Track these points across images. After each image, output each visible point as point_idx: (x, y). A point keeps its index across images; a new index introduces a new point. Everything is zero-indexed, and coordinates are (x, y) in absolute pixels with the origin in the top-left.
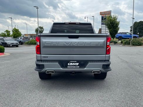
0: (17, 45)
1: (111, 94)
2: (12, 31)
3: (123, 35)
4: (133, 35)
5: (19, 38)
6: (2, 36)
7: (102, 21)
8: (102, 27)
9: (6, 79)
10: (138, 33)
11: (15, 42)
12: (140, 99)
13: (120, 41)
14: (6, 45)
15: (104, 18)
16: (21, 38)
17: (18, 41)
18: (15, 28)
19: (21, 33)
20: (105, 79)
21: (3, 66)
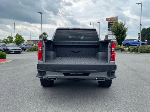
0: (20, 52)
1: (116, 103)
2: (15, 37)
3: (130, 42)
4: (141, 42)
5: (22, 45)
6: (4, 42)
7: (108, 28)
8: (109, 34)
9: (7, 86)
10: (147, 40)
11: (17, 48)
12: (146, 108)
13: (127, 48)
14: (8, 51)
15: (111, 24)
16: (24, 45)
17: (20, 47)
18: (18, 34)
19: (24, 40)
20: (110, 87)
21: (4, 73)
